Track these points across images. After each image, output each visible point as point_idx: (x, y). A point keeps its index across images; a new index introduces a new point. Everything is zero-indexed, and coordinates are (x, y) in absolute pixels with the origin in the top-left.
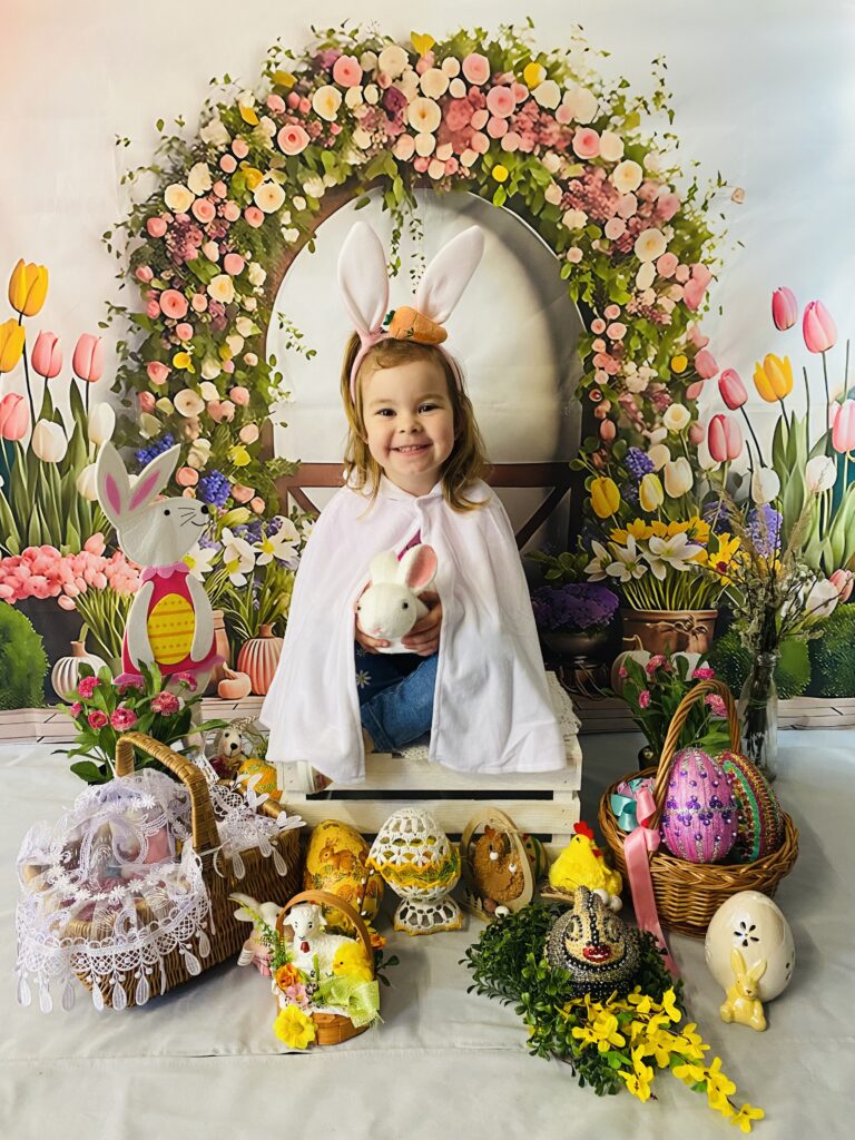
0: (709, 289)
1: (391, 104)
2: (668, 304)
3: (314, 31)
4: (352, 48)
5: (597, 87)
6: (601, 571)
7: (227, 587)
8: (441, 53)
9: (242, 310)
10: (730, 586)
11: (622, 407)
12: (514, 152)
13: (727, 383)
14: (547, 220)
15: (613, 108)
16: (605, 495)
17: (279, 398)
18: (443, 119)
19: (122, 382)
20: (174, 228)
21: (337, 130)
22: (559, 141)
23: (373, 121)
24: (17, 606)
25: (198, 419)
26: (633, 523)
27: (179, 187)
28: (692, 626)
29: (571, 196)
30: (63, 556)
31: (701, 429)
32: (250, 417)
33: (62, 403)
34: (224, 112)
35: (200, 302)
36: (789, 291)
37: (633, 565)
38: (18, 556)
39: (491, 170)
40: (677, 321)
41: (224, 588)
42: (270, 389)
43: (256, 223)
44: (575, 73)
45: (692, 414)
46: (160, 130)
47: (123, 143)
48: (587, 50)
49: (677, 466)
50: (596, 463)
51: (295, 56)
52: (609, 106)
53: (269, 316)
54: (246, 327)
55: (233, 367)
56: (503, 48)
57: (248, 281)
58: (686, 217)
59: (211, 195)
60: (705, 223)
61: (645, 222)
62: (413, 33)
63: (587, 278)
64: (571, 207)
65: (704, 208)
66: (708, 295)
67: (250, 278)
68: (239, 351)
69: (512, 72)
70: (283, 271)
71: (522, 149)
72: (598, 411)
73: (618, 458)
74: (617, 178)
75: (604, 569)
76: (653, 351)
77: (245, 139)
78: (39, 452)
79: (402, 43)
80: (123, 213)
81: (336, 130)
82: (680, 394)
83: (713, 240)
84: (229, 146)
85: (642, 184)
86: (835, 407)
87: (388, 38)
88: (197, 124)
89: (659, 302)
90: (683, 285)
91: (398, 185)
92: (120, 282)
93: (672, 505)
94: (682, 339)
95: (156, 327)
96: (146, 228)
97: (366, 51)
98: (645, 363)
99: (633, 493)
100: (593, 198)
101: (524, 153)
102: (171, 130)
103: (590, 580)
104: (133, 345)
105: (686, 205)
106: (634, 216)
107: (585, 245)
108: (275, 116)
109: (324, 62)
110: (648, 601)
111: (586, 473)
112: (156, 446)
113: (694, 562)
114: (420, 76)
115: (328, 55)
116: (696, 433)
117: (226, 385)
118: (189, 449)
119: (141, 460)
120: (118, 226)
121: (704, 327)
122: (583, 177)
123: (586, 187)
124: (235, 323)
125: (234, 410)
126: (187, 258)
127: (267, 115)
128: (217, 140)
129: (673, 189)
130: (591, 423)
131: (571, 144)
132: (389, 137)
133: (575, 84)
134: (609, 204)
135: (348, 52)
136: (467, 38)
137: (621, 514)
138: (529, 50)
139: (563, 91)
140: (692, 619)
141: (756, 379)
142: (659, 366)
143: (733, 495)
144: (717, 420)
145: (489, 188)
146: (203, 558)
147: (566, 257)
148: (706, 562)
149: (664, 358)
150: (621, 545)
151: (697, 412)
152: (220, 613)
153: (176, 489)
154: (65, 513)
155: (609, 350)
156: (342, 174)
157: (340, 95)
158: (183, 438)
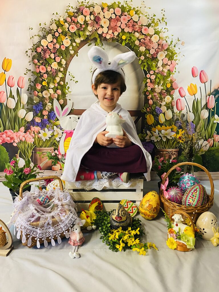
1: (97, 20)
2: (166, 70)
3: (78, 2)
4: (88, 6)
5: (148, 16)
6: (149, 139)
8: (109, 7)
9: (60, 71)
10: (182, 143)
11: (154, 96)
12: (127, 32)
13: (181, 91)
14: (135, 49)
16: (150, 119)
17: (68, 93)
18: (110, 24)
19: (30, 89)
20: (43, 50)
21: (84, 26)
22: (138, 29)
23: (92, 24)
24: (3, 145)
25: (48, 98)
26: (157, 126)
27: (44, 40)
28: (172, 153)
29: (141, 43)
30: (14, 132)
31: (174, 102)
32: (61, 98)
33: (15, 94)
34: (56, 21)
35: (49, 68)
36: (196, 67)
37: (157, 137)
38: (3, 132)
39: (122, 36)
40: (168, 75)
41: (54, 141)
42: (66, 91)
43: (63, 49)
44: (142, 13)
45: (172, 98)
46: (40, 26)
47: (31, 29)
48: (145, 7)
49: (168, 112)
50: (148, 110)
51: (73, 8)
52: (151, 21)
53: (66, 72)
54: (60, 75)
55: (57, 85)
56: (125, 6)
57: (61, 64)
58: (170, 49)
59: (52, 42)
60: (175, 50)
61: (160, 50)
62: (102, 3)
63: (145, 64)
64: (141, 46)
65: (175, 46)
66: (176, 68)
67: (62, 63)
68: (59, 81)
69: (127, 12)
70: (70, 61)
71: (129, 31)
72: (148, 97)
73: (153, 109)
74: (153, 39)
75: (150, 138)
76: (162, 82)
77: (61, 28)
78: (9, 106)
79: (100, 5)
80: (30, 46)
82: (169, 93)
83: (177, 54)
84: (57, 30)
85: (159, 40)
86: (208, 97)
87: (96, 4)
88: (49, 24)
89: (163, 70)
90: (169, 66)
91: (98, 40)
92: (29, 63)
93: (167, 122)
94: (169, 79)
95: (38, 75)
96: (36, 50)
97: (91, 7)
98: (160, 85)
99: (157, 118)
100: (147, 44)
102: (43, 26)
103: (147, 141)
104: (33, 80)
105: (170, 46)
106: (157, 48)
107: (145, 55)
108: (68, 23)
109: (80, 9)
110: (161, 146)
111: (145, 113)
112: (38, 105)
113: (173, 137)
114: (104, 13)
115: (82, 7)
116: (173, 103)
117: (55, 90)
118: (46, 106)
119: (34, 108)
120: (29, 49)
121: (174, 76)
122: (144, 38)
123: (145, 41)
124: (58, 74)
125: (57, 96)
126: (46, 58)
127: (66, 22)
128: (54, 28)
129: (167, 41)
130: (147, 100)
131: (141, 30)
132: (96, 28)
133: (142, 15)
134: (151, 45)
135: (86, 7)
136: (116, 4)
137: (154, 124)
138: (131, 7)
139: (139, 17)
140: (172, 151)
141: (188, 90)
142: (164, 86)
143: (182, 120)
144: (178, 100)
145: (121, 41)
146: (49, 134)
147: (140, 58)
148: (176, 137)
149: (165, 84)
150: (154, 132)
151: (173, 98)
152: (53, 148)
153: (42, 116)
154: (15, 121)
155: (151, 82)
156: (85, 37)
157: (85, 17)
158: (44, 103)
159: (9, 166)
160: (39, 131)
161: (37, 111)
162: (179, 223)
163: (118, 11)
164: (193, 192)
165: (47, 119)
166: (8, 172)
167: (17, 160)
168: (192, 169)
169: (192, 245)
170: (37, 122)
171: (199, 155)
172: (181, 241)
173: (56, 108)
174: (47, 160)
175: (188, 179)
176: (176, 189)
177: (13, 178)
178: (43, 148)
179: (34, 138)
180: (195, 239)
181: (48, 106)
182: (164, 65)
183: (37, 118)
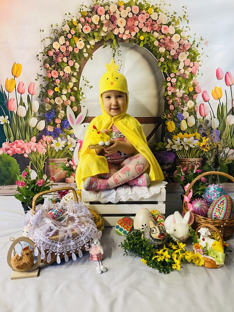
0: (199, 69)
1: (113, 19)
2: (188, 73)
4: (102, 4)
5: (168, 14)
6: (170, 147)
7: (69, 151)
8: (126, 5)
9: (73, 75)
10: (206, 151)
11: (175, 101)
12: (146, 32)
13: (204, 94)
14: (154, 50)
15: (172, 20)
16: (171, 126)
18: (126, 23)
19: (41, 95)
20: (55, 54)
22: (158, 29)
23: (108, 24)
24: (13, 156)
25: (61, 105)
26: (179, 134)
27: (56, 43)
28: (196, 163)
29: (161, 44)
30: (25, 143)
32: (75, 105)
33: (25, 101)
34: (68, 22)
35: (62, 73)
36: (221, 69)
37: (179, 146)
38: (13, 143)
39: (139, 37)
40: (190, 77)
42: (80, 97)
43: (77, 52)
44: (162, 10)
46: (52, 27)
47: (42, 31)
48: (165, 4)
49: (191, 118)
50: (169, 117)
51: (87, 7)
53: (80, 77)
54: (74, 80)
55: (70, 91)
56: (142, 4)
58: (192, 49)
59: (65, 44)
60: (198, 51)
61: (181, 50)
63: (165, 66)
64: (161, 47)
65: (197, 46)
66: (198, 70)
67: (75, 67)
68: (72, 86)
69: (145, 10)
70: (84, 65)
72: (169, 102)
73: (175, 115)
74: (173, 39)
75: (171, 147)
76: (184, 86)
77: (74, 29)
78: (19, 114)
79: (116, 3)
80: (42, 50)
81: (98, 27)
82: (191, 98)
83: (200, 55)
84: (70, 31)
85: (180, 40)
87: (112, 2)
88: (61, 26)
89: (185, 72)
90: (192, 68)
91: (114, 41)
92: (41, 68)
93: (190, 129)
94: (191, 82)
95: (50, 80)
96: (48, 53)
97: (106, 5)
98: (182, 89)
99: (179, 125)
100: (167, 44)
101: (148, 32)
102: (54, 27)
103: (167, 150)
104: (44, 86)
105: (192, 46)
106: (178, 49)
107: (165, 57)
108: (82, 23)
109: (95, 8)
110: (183, 156)
111: (166, 120)
112: (50, 113)
113: (196, 145)
114: (120, 12)
115: (96, 6)
116: (196, 108)
117: (69, 96)
118: (59, 113)
119: (46, 116)
120: (40, 53)
121: (197, 79)
122: (164, 38)
123: (165, 41)
124: (71, 79)
125: (70, 103)
126: (58, 62)
127: (80, 23)
128: (67, 30)
129: (188, 41)
130: (167, 106)
131: (161, 30)
132: (112, 28)
133: (162, 13)
134: (171, 45)
135: (101, 6)
136: (133, 2)
137: (175, 131)
138: (149, 5)
139: (158, 15)
140: (195, 161)
141: (212, 93)
142: (185, 90)
143: (206, 126)
144: (202, 105)
145: (139, 42)
146: (62, 143)
147: (160, 60)
148: (199, 145)
149: (187, 88)
150: (176, 140)
151: (196, 103)
152: (66, 159)
153: (55, 124)
154: (26, 131)
155: (172, 85)
156: (100, 38)
157: (99, 17)
158: (57, 110)
159: (21, 178)
160: (51, 141)
161: (50, 120)
162: (205, 237)
163: (135, 10)
164: (219, 204)
165: (60, 128)
166: (21, 184)
167: (29, 172)
168: (218, 179)
169: (221, 261)
170: (50, 132)
171: (225, 164)
172: (209, 257)
173: (70, 115)
174: (61, 171)
175: (214, 190)
176: (201, 201)
177: (25, 190)
178: (56, 159)
179: (47, 148)
180: (224, 254)
181: (61, 114)
182: (186, 67)
183: (50, 126)
